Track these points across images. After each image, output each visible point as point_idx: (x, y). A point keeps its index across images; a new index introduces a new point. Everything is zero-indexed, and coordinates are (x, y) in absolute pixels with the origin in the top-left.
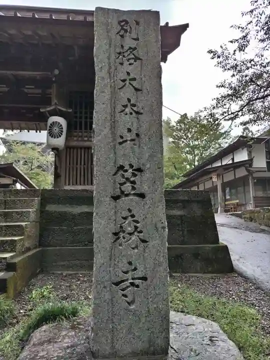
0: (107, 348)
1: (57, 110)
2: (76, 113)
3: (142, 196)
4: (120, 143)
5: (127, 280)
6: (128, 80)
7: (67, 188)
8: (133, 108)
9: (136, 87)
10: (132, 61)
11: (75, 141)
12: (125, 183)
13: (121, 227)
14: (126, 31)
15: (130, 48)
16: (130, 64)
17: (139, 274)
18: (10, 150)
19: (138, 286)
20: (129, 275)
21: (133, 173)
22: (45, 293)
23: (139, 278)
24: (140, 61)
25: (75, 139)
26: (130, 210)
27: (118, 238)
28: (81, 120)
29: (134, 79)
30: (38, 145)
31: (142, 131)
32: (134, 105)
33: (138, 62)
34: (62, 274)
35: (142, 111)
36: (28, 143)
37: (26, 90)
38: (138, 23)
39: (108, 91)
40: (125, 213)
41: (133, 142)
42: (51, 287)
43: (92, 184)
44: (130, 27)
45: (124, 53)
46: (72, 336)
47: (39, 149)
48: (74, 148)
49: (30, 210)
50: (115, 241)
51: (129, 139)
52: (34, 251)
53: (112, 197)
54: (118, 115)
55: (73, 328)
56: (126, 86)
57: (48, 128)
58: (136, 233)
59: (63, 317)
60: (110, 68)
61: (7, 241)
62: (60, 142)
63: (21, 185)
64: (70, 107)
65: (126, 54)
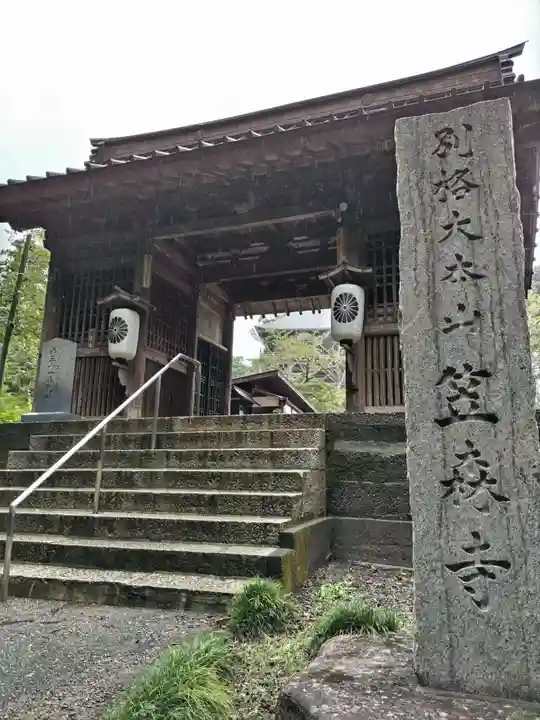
0: (443, 673)
1: (347, 272)
2: (380, 272)
3: (492, 418)
4: (446, 331)
5: (473, 563)
6: (455, 224)
7: (370, 410)
8: (467, 269)
9: (472, 233)
10: (462, 192)
11: (381, 323)
12: (458, 397)
13: (456, 472)
14: (449, 145)
15: (457, 172)
16: (458, 198)
17: (493, 554)
18: (271, 348)
19: (492, 576)
20: (477, 555)
21: (472, 380)
22: (341, 592)
23: (495, 563)
24: (476, 189)
25: (381, 319)
26: (469, 443)
27: (452, 491)
28: (389, 284)
29: (468, 221)
30: (317, 335)
31: (485, 305)
32: (468, 265)
33: (474, 191)
34: (370, 567)
35: (483, 272)
36: (299, 331)
37: (294, 245)
38: (469, 128)
39: (422, 248)
40: (462, 449)
41: (470, 327)
42: (350, 583)
43: (402, 403)
44: (457, 138)
45: (446, 182)
46: (387, 654)
47: (318, 341)
48: (378, 336)
49: (310, 449)
50: (446, 495)
51: (461, 322)
52: (320, 520)
53: (436, 421)
54: (439, 285)
55: (389, 645)
56: (453, 235)
57: (333, 304)
58: (483, 484)
59: (371, 628)
60: (424, 211)
61: (278, 498)
62: (354, 328)
63: (292, 408)
64: (369, 266)
65: (449, 184)
